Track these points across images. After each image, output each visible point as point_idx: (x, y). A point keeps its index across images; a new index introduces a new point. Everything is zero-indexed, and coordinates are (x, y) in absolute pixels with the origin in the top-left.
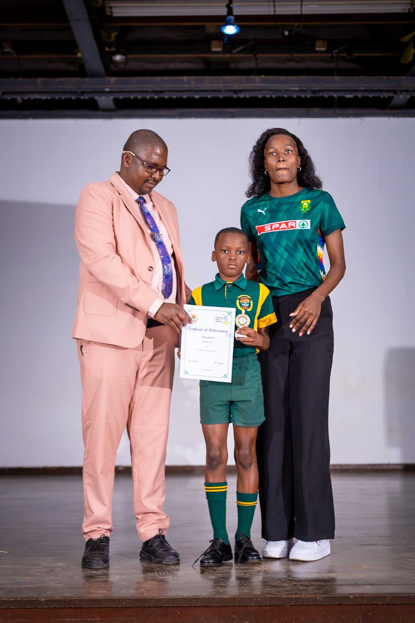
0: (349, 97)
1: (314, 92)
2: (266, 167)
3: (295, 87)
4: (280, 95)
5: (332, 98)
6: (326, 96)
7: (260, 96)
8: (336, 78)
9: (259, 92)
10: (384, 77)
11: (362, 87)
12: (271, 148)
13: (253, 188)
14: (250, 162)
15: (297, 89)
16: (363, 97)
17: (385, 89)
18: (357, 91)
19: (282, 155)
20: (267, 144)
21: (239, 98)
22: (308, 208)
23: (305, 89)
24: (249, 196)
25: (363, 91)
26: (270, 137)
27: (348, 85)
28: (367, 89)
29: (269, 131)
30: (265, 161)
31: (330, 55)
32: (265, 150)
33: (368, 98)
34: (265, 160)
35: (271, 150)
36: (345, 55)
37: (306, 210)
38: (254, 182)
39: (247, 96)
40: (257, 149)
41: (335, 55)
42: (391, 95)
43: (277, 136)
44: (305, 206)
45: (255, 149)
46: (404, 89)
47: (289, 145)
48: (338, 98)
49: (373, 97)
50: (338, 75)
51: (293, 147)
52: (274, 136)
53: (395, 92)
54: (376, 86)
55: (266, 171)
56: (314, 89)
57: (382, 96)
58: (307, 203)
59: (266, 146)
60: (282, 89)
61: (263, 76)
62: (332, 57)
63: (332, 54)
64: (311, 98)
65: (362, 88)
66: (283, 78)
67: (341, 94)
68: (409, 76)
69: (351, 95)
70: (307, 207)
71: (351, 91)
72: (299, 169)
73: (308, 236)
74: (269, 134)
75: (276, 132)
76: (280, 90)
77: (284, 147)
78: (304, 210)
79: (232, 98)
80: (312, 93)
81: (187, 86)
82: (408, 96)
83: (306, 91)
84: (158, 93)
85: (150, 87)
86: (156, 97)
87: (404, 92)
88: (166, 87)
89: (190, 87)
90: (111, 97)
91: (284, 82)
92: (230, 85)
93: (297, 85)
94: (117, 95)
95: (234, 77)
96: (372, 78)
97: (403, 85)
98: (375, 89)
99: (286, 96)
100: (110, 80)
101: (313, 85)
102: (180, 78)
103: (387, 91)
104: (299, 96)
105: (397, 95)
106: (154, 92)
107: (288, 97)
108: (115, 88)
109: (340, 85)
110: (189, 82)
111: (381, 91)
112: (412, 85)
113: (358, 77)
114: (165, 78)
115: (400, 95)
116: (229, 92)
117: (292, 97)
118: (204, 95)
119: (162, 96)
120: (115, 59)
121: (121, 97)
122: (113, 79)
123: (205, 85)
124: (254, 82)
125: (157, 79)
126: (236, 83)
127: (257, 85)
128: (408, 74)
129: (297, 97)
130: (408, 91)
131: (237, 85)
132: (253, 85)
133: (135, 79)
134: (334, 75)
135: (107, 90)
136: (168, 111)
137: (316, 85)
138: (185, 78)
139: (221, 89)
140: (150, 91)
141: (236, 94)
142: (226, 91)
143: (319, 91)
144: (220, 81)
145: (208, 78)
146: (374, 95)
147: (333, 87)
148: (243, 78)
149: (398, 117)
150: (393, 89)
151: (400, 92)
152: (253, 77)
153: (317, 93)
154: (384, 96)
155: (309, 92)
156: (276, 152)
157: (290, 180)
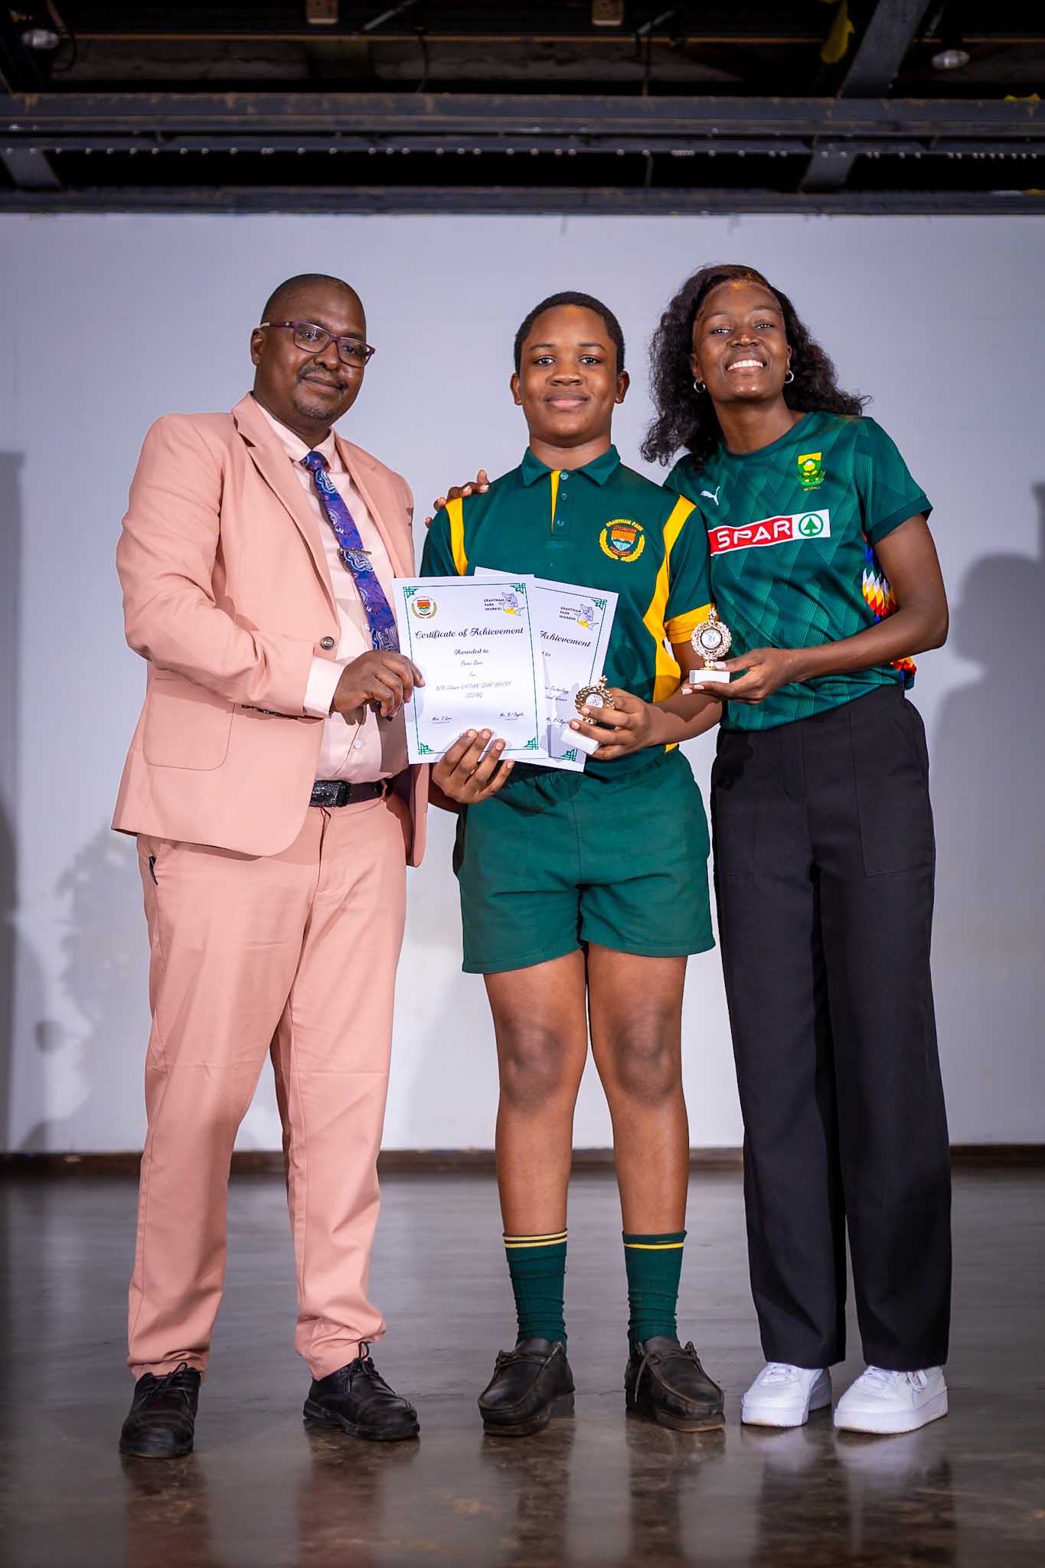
0: (685, 154)
1: (587, 138)
2: (696, 370)
3: (533, 126)
4: (493, 147)
5: (636, 158)
6: (620, 152)
7: (440, 150)
8: (646, 101)
9: (438, 139)
10: (776, 100)
11: (715, 126)
12: (717, 314)
15: (536, 130)
16: (719, 156)
17: (778, 133)
18: (702, 137)
20: (703, 308)
21: (381, 155)
22: (817, 475)
23: (558, 130)
25: (716, 137)
26: (712, 287)
27: (678, 121)
28: (725, 132)
30: (694, 354)
31: (633, 39)
32: (696, 324)
33: (736, 155)
35: (716, 321)
36: (666, 40)
37: (813, 483)
39: (405, 150)
41: (644, 40)
42: (799, 149)
44: (810, 472)
46: (830, 133)
47: (765, 308)
48: (654, 155)
49: (748, 155)
50: (651, 93)
51: (775, 315)
52: (722, 285)
53: (807, 140)
54: (755, 126)
55: (698, 381)
56: (583, 130)
57: (772, 153)
58: (814, 461)
59: (701, 310)
60: (500, 130)
61: (446, 96)
62: (638, 43)
63: (638, 37)
64: (579, 154)
65: (715, 131)
66: (498, 99)
67: (660, 147)
68: (842, 97)
69: (689, 149)
70: (818, 472)
71: (689, 138)
72: (788, 378)
73: (828, 557)
76: (495, 134)
77: (753, 313)
79: (366, 153)
80: (583, 142)
81: (235, 118)
82: (844, 154)
83: (565, 135)
84: (160, 139)
85: (134, 121)
86: (155, 150)
87: (832, 142)
88: (179, 121)
89: (244, 123)
90: (32, 150)
91: (501, 111)
92: (353, 118)
93: (537, 120)
94: (46, 144)
95: (366, 97)
96: (742, 101)
97: (826, 122)
98: (752, 131)
99: (510, 151)
100: (23, 101)
101: (581, 120)
102: (216, 97)
103: (786, 138)
104: (546, 149)
105: (815, 152)
106: (150, 135)
107: (517, 154)
108: (37, 123)
109: (655, 121)
110: (240, 110)
111: (771, 138)
112: (851, 123)
113: (704, 99)
114: (176, 97)
115: (822, 151)
116: (356, 139)
117: (528, 154)
118: (285, 145)
119: (170, 147)
120: (31, 41)
121: (58, 150)
122: (32, 99)
123: (284, 118)
124: (421, 110)
125: (155, 98)
126: (369, 114)
127: (426, 118)
128: (841, 92)
129: (541, 155)
130: (841, 139)
131: (372, 118)
132: (416, 118)
133: (91, 98)
134: (639, 94)
135: (14, 127)
136: (205, 194)
137: (589, 120)
138: (230, 98)
139: (331, 128)
140: (136, 132)
141: (374, 144)
142: (346, 134)
143: (598, 137)
144: (326, 106)
145: (293, 97)
146: (750, 150)
147: (636, 126)
148: (389, 99)
149: (831, 214)
150: (799, 132)
151: (820, 142)
152: (415, 97)
153: (594, 142)
154: (777, 151)
155: (572, 137)
156: (730, 326)
157: (767, 394)
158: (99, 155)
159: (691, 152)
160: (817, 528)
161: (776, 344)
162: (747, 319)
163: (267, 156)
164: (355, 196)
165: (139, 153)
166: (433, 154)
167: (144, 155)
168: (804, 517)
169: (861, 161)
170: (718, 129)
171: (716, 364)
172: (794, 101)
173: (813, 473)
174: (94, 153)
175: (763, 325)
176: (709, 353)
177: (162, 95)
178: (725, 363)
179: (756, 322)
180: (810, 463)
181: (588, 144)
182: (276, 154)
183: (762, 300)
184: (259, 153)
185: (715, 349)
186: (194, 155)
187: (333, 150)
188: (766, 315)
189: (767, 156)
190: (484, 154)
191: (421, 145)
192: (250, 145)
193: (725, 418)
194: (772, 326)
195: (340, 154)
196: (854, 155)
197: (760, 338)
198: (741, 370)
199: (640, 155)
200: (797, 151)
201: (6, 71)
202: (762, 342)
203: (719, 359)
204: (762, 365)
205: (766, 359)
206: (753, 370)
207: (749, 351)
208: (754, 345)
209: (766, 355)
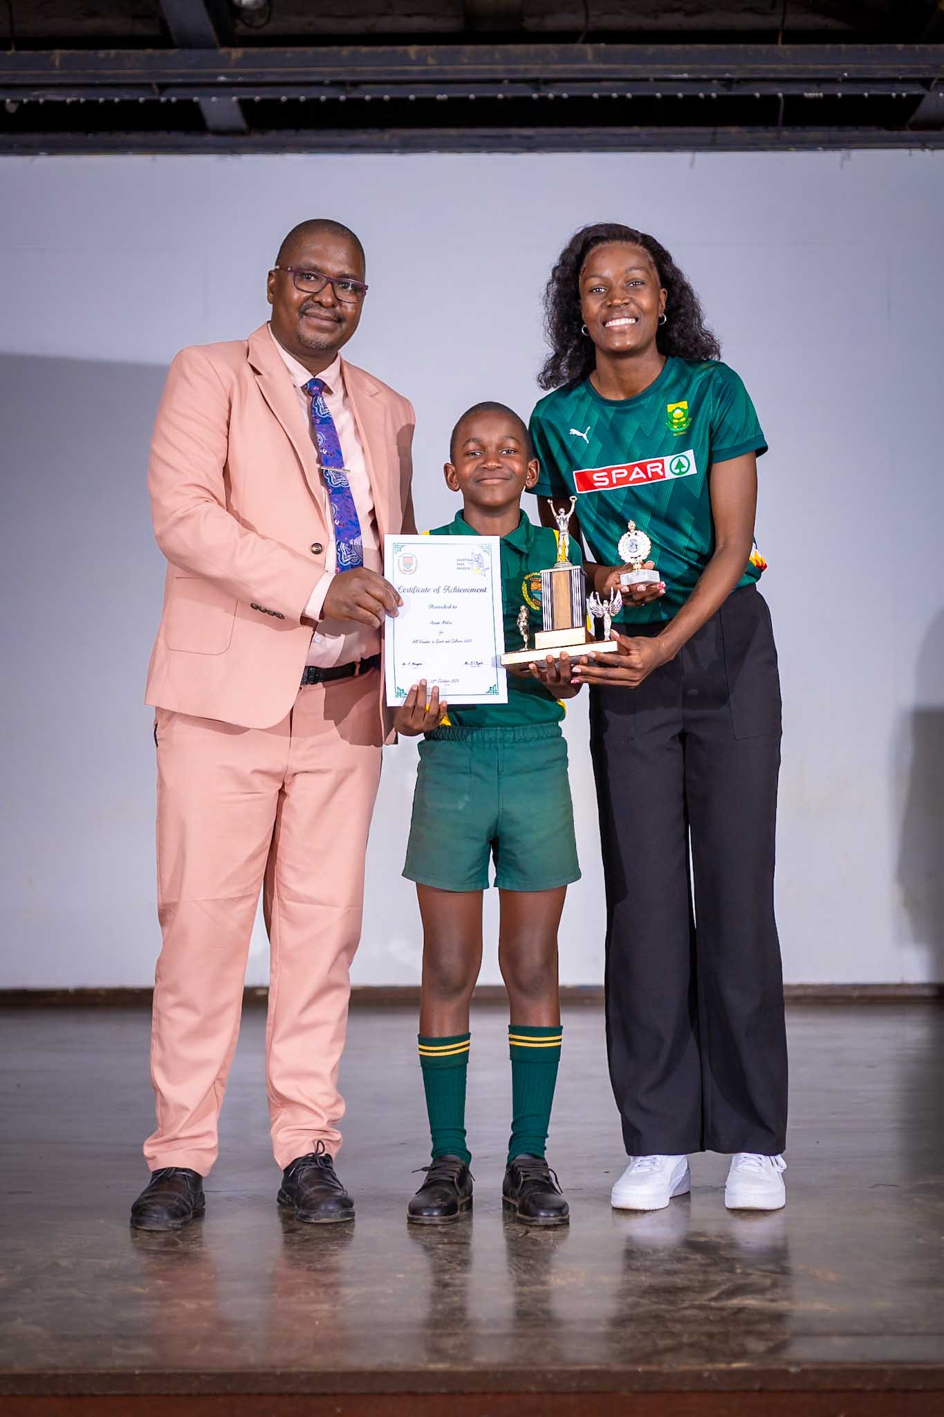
0: (814, 97)
1: (728, 83)
2: (583, 317)
3: (682, 72)
4: (643, 91)
5: (770, 101)
6: (757, 95)
7: (596, 95)
8: (781, 47)
9: (595, 85)
10: (900, 46)
11: (845, 70)
12: (594, 275)
13: (554, 364)
15: (686, 76)
16: (846, 98)
17: (901, 77)
18: (833, 81)
19: (619, 291)
20: (584, 267)
21: (543, 100)
22: (684, 422)
23: (704, 76)
24: (545, 384)
25: (846, 80)
26: (592, 247)
27: (811, 67)
28: (855, 76)
29: (587, 230)
32: (581, 280)
33: (861, 96)
34: (581, 300)
35: (595, 281)
37: (681, 429)
38: (555, 350)
39: (565, 95)
42: (916, 90)
43: (607, 245)
44: (679, 419)
47: (637, 268)
48: (786, 97)
49: (871, 97)
50: (784, 42)
51: (647, 272)
52: (600, 246)
53: (926, 83)
54: (880, 70)
55: (584, 326)
56: (727, 75)
57: (894, 94)
58: (682, 410)
59: (582, 270)
60: (651, 76)
61: (603, 45)
64: (719, 96)
65: (846, 74)
66: (651, 49)
67: (794, 90)
69: (819, 92)
70: (683, 419)
71: (819, 82)
72: (661, 320)
74: (589, 239)
75: (605, 234)
76: (647, 80)
77: (627, 272)
78: (678, 429)
79: (531, 98)
80: (723, 86)
81: (416, 68)
83: (710, 80)
84: (347, 88)
85: (325, 72)
86: (342, 98)
88: (366, 71)
89: (426, 72)
90: (234, 99)
91: (653, 60)
92: (522, 67)
93: (686, 67)
94: (246, 93)
95: (532, 48)
96: (869, 48)
98: (878, 76)
99: (658, 95)
100: (229, 54)
101: (723, 67)
102: (400, 49)
103: (905, 81)
104: (691, 93)
105: (930, 95)
106: (340, 84)
107: (664, 98)
108: (240, 74)
109: (791, 66)
110: (421, 61)
111: (893, 81)
113: (836, 46)
114: (364, 49)
115: (939, 92)
116: (522, 86)
117: (674, 98)
118: (458, 92)
119: (356, 95)
121: (257, 98)
122: (237, 53)
123: (459, 67)
124: (582, 58)
125: (346, 51)
126: (536, 64)
127: (585, 66)
129: (686, 98)
131: (538, 67)
132: (578, 66)
133: (290, 52)
134: (776, 42)
135: (222, 79)
136: (373, 136)
137: (732, 66)
138: (413, 50)
139: (500, 76)
140: (327, 82)
141: (537, 90)
142: (512, 81)
143: (739, 81)
144: (497, 56)
145: (468, 49)
146: (874, 92)
147: (774, 71)
148: (553, 49)
149: (934, 148)
150: (920, 76)
151: (936, 84)
152: (577, 47)
153: (735, 86)
154: (899, 93)
155: (715, 82)
156: (606, 286)
157: (639, 346)
158: (293, 103)
159: (820, 96)
161: (646, 299)
162: (621, 280)
163: (442, 102)
164: (508, 136)
165: (328, 100)
166: (591, 97)
167: (333, 102)
168: (674, 458)
170: (848, 75)
171: (595, 321)
172: (917, 47)
173: (682, 420)
174: (289, 101)
175: (635, 285)
176: (588, 307)
177: (351, 48)
178: (602, 321)
179: (628, 281)
180: (678, 411)
181: (729, 89)
182: (449, 99)
183: (637, 262)
184: (434, 99)
185: (593, 306)
186: (378, 102)
187: (500, 96)
188: (639, 274)
189: (889, 97)
190: (635, 98)
191: (580, 90)
192: (427, 92)
194: (643, 282)
195: (505, 99)
197: (630, 296)
198: (616, 328)
199: (776, 97)
200: (915, 92)
201: (217, 29)
202: (632, 300)
203: (597, 315)
204: (634, 321)
205: (638, 316)
206: (626, 327)
207: (622, 310)
208: (626, 304)
209: (637, 312)
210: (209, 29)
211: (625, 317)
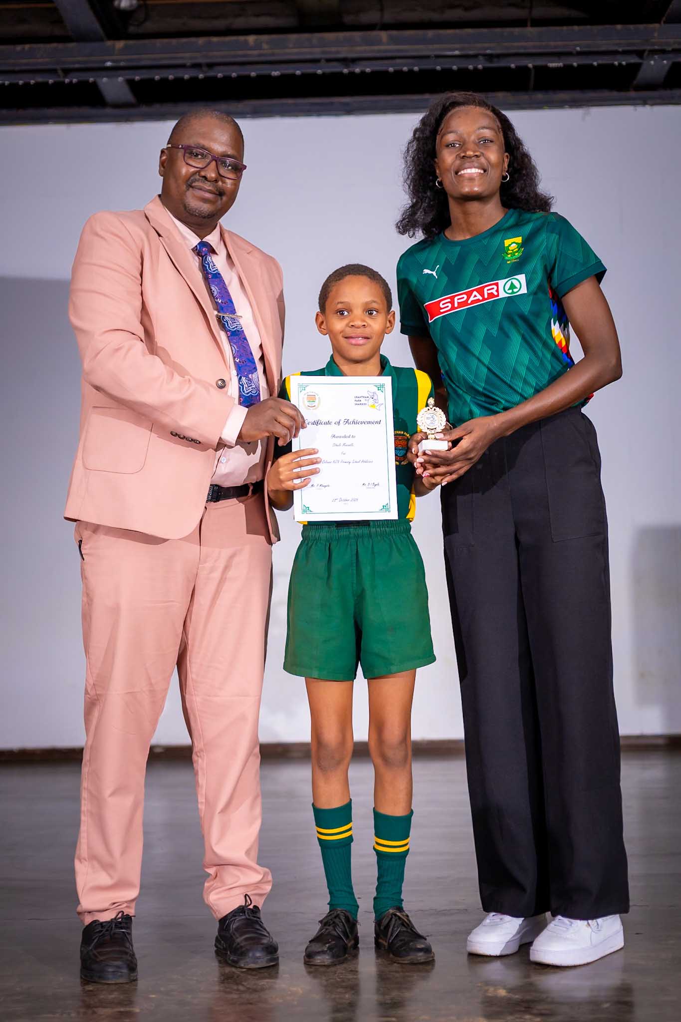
0: (556, 66)
1: (490, 57)
2: (437, 171)
3: (453, 50)
4: (427, 65)
5: (523, 70)
6: (513, 66)
7: (391, 69)
8: (530, 30)
9: (390, 62)
10: (619, 27)
11: (578, 46)
12: (451, 132)
14: (406, 162)
15: (457, 53)
16: (580, 67)
17: (620, 50)
18: (569, 54)
19: (471, 146)
20: (442, 125)
21: (352, 74)
22: (517, 253)
23: (471, 53)
25: (579, 54)
26: (450, 110)
27: (552, 43)
28: (585, 49)
30: (436, 160)
32: (438, 137)
33: (592, 65)
34: (436, 157)
35: (451, 137)
38: (412, 201)
39: (368, 70)
40: (421, 136)
42: (634, 60)
43: (462, 108)
44: (512, 250)
45: (417, 136)
46: (656, 47)
47: (487, 128)
48: (535, 67)
49: (599, 65)
50: (532, 26)
51: (496, 133)
52: (457, 109)
53: (640, 54)
54: (603, 44)
55: (439, 179)
56: (488, 52)
57: (616, 63)
58: (516, 243)
59: (440, 129)
60: (432, 53)
61: (395, 32)
64: (484, 69)
65: (578, 49)
66: (430, 33)
67: (540, 62)
68: (665, 22)
69: (559, 63)
71: (559, 55)
72: (504, 178)
73: (526, 308)
74: (447, 105)
75: (461, 100)
76: (428, 57)
77: (478, 132)
78: (511, 258)
79: (341, 73)
80: (487, 60)
81: (256, 52)
82: (665, 62)
83: (475, 56)
84: (204, 69)
85: (187, 57)
86: (201, 76)
87: (656, 54)
88: (217, 56)
89: (260, 55)
90: (120, 79)
91: (432, 41)
92: (333, 49)
93: (457, 46)
94: (130, 75)
95: (341, 35)
96: (596, 28)
97: (654, 40)
98: (603, 49)
99: (438, 68)
100: (114, 45)
101: (486, 45)
102: (242, 38)
103: (625, 53)
104: (463, 66)
105: (645, 62)
106: (197, 66)
107: (443, 70)
108: (124, 60)
109: (537, 43)
110: (258, 46)
111: (615, 53)
112: (672, 41)
113: (570, 27)
114: (215, 39)
115: (651, 60)
116: (335, 64)
117: (451, 70)
118: (289, 70)
119: (211, 74)
120: (119, 5)
121: (137, 78)
122: (120, 44)
123: (287, 51)
124: (379, 42)
125: (201, 41)
126: (344, 47)
127: (382, 48)
128: (664, 19)
129: (459, 69)
130: (663, 52)
131: (345, 49)
132: (376, 48)
133: (159, 42)
134: (525, 26)
135: (109, 64)
136: (232, 105)
137: (492, 45)
138: (251, 39)
139: (317, 56)
140: (188, 64)
141: (347, 67)
142: (329, 60)
143: (498, 56)
144: (315, 42)
145: (293, 37)
146: (600, 62)
147: (524, 47)
148: (357, 35)
149: (652, 105)
150: (635, 48)
151: (648, 54)
152: (374, 33)
153: (495, 60)
154: (620, 62)
155: (481, 58)
156: (460, 142)
157: (486, 193)
158: (164, 81)
159: (561, 64)
160: (517, 288)
161: (493, 155)
162: (473, 138)
163: (275, 77)
164: (332, 103)
165: (190, 78)
166: (387, 72)
167: (194, 80)
168: (507, 281)
169: (675, 66)
170: (580, 48)
171: (448, 170)
172: (632, 27)
173: (515, 251)
174: (160, 79)
175: (485, 142)
176: (444, 161)
177: (205, 39)
178: (455, 170)
179: (479, 139)
180: (513, 245)
181: (491, 62)
182: (281, 76)
183: (485, 122)
184: (270, 76)
185: (448, 158)
186: (227, 78)
187: (319, 72)
188: (487, 133)
189: (613, 65)
190: (420, 70)
191: (378, 66)
192: (264, 70)
193: (455, 210)
194: (491, 141)
195: (324, 74)
196: (670, 63)
197: (481, 150)
198: (466, 175)
199: (526, 68)
200: (632, 61)
201: (103, 26)
202: (483, 154)
203: (451, 166)
204: (482, 172)
205: (486, 167)
206: (475, 175)
207: (473, 162)
208: (477, 156)
209: (485, 164)
210: (97, 26)
211: (475, 168)
